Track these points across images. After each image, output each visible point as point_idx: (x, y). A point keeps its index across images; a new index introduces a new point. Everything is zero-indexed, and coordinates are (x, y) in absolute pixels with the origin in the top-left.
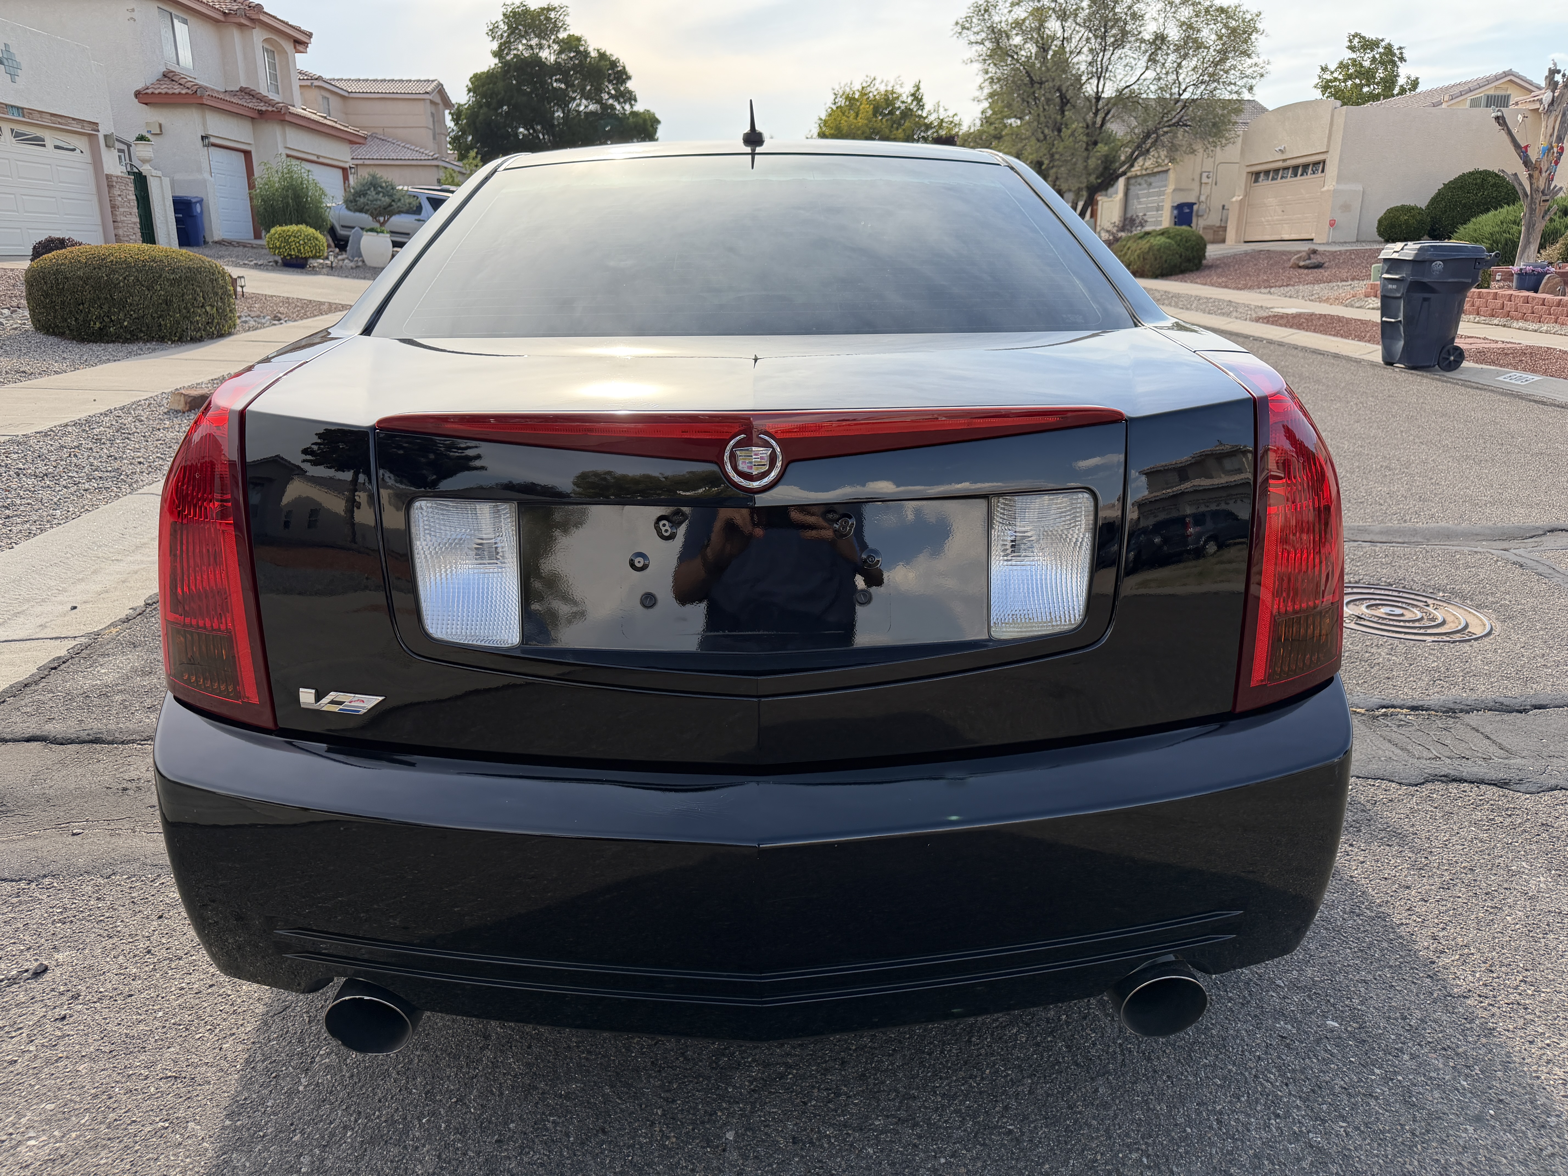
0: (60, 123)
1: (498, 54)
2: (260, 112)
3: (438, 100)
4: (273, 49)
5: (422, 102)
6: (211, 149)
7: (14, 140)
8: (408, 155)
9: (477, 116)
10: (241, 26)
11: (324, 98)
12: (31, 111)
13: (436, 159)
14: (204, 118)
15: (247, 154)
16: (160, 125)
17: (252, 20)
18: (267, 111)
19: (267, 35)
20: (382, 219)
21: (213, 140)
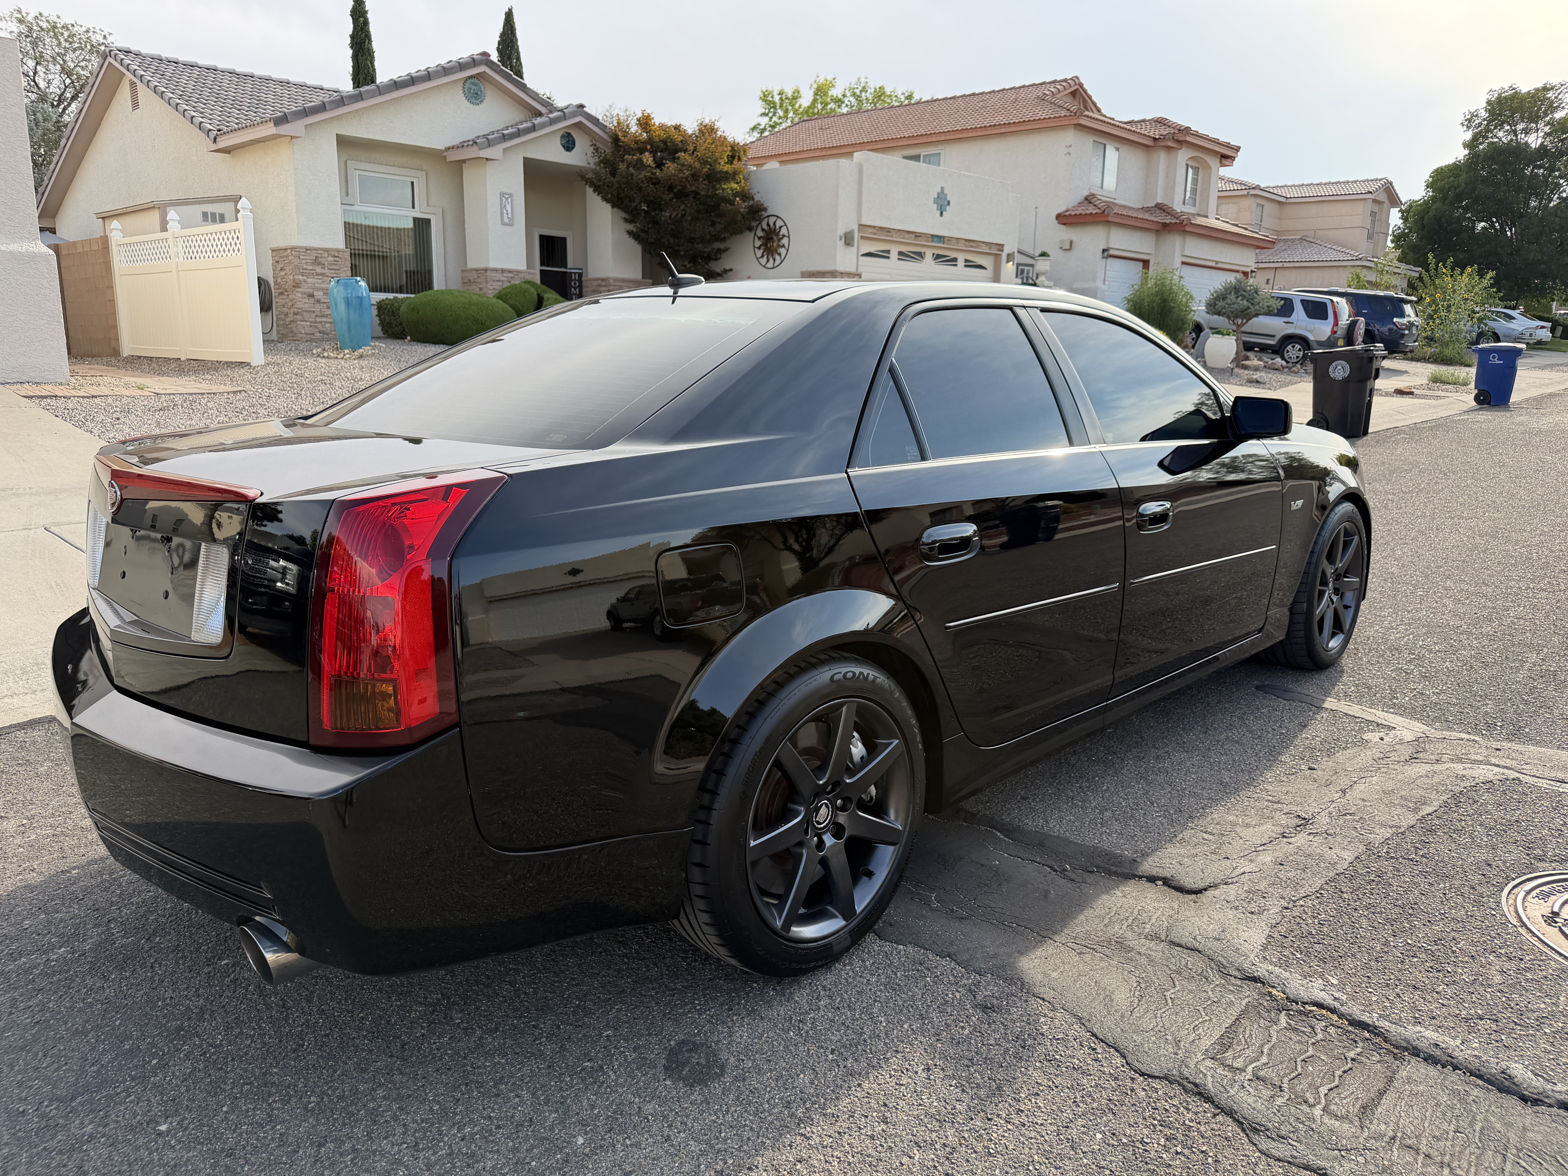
0: (972, 247)
1: (1471, 145)
2: (1165, 225)
3: (1383, 197)
4: (1197, 165)
5: (1362, 202)
6: (1110, 260)
7: (933, 262)
8: (1333, 256)
9: (1428, 212)
10: (1168, 148)
11: (1259, 205)
12: (950, 239)
13: (1360, 259)
14: (1109, 234)
15: (1146, 263)
16: (1071, 242)
17: (1180, 142)
18: (1171, 223)
19: (1192, 153)
20: (1240, 321)
21: (1112, 252)
